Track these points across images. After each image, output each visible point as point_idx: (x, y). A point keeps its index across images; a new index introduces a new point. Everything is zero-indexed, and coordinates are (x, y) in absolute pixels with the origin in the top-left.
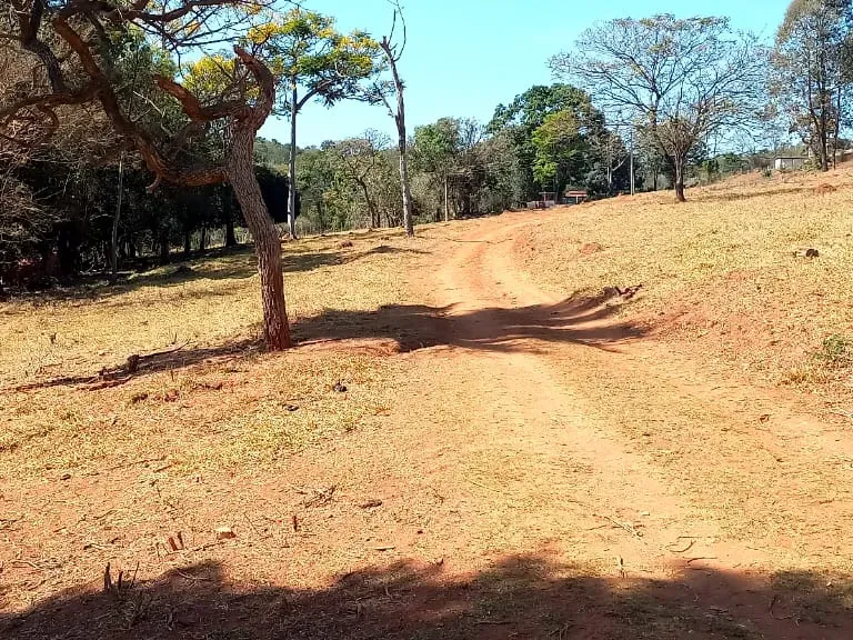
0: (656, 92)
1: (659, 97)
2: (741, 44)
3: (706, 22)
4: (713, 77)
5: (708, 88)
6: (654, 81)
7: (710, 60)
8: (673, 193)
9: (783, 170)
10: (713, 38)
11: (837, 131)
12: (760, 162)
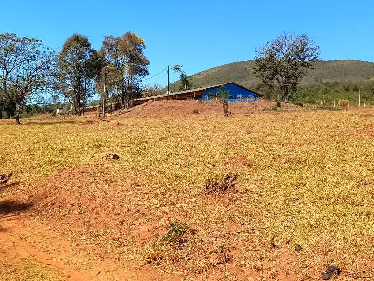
0: (7, 70)
1: (8, 72)
2: (48, 53)
3: (31, 40)
4: (35, 66)
5: (32, 71)
6: (5, 64)
7: (33, 59)
8: (14, 120)
9: (61, 114)
10: (34, 48)
11: (85, 98)
12: (49, 109)
